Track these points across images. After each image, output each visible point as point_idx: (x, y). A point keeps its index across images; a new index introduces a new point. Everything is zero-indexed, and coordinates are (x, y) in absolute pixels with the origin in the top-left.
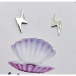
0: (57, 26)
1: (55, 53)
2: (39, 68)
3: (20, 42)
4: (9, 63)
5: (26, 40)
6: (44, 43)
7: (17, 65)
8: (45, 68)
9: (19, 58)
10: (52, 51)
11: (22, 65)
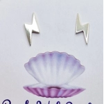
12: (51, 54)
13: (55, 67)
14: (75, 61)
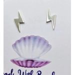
0: (51, 21)
1: (51, 47)
2: (37, 63)
3: (19, 41)
4: (11, 61)
5: (24, 39)
6: (40, 39)
7: (18, 62)
9: (20, 55)
10: (48, 45)
11: (22, 62)
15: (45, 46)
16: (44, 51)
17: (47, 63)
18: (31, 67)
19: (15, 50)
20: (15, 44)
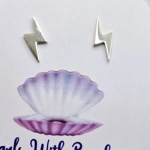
0: (103, 44)
1: (103, 96)
2: (73, 126)
3: (33, 80)
4: (15, 120)
5: (46, 76)
6: (80, 79)
7: (30, 122)
8: (84, 126)
11: (40, 123)
12: (56, 74)
13: (60, 92)
14: (91, 84)
15: (91, 92)
16: (87, 103)
17: (93, 126)
18: (59, 134)
19: (25, 97)
20: (24, 86)
